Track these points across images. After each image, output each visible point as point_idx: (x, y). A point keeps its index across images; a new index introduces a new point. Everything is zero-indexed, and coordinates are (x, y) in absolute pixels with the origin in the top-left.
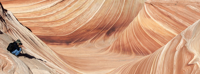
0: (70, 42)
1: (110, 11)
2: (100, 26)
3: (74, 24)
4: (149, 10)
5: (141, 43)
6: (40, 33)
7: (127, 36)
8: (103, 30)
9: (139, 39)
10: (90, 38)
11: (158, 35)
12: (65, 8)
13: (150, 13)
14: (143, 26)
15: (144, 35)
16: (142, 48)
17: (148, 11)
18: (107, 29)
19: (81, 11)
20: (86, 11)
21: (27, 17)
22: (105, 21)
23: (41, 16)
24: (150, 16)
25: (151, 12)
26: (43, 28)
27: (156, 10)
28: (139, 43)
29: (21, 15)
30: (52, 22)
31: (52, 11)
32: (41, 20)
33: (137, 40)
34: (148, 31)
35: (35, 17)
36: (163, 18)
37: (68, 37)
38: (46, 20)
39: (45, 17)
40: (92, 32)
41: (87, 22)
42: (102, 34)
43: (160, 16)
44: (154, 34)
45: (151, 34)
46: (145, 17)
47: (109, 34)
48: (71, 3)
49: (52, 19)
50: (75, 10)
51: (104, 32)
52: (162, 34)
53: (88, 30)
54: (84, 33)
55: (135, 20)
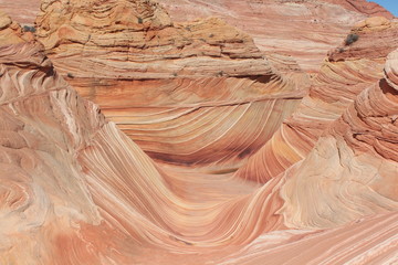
3: (200, 141)
8: (235, 151)
13: (286, 136)
14: (275, 151)
17: (284, 133)
18: (240, 150)
19: (209, 126)
20: (217, 126)
21: (144, 129)
26: (161, 143)
29: (137, 126)
34: (280, 157)
35: (154, 129)
36: (300, 143)
40: (220, 153)
43: (297, 140)
46: (280, 140)
47: (241, 156)
51: (236, 154)
53: (216, 151)
54: (209, 153)
55: (269, 142)
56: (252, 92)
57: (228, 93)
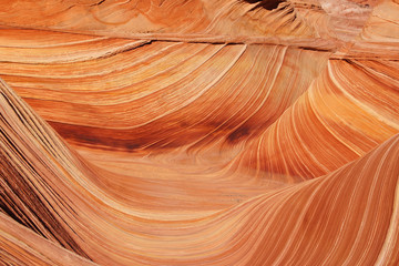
0: (137, 146)
1: (242, 88)
2: (213, 118)
3: (153, 104)
4: (340, 75)
5: (312, 155)
6: (65, 117)
7: (275, 138)
8: (221, 128)
9: (309, 146)
10: (186, 143)
11: (362, 138)
12: (134, 66)
13: (341, 82)
14: (321, 113)
15: (321, 136)
16: (316, 167)
17: (337, 78)
18: (230, 128)
19: (172, 78)
20: (185, 79)
21: (36, 75)
22: (227, 108)
23: (70, 77)
24: (342, 90)
25: (344, 79)
26: (73, 104)
27: (359, 75)
28: (307, 156)
29: (21, 67)
30: (98, 94)
31: (100, 69)
32: (71, 87)
33: (301, 147)
34: (334, 125)
35: (57, 76)
36: (378, 93)
37: (134, 132)
38: (84, 88)
39: (81, 81)
40: (194, 130)
41: (184, 105)
42: (216, 138)
43: (370, 88)
44: (349, 134)
45: (341, 134)
46: (328, 92)
47: (232, 139)
48: (152, 58)
49: (97, 86)
50: (159, 75)
51: (222, 135)
52: (374, 135)
53: (184, 125)
54: (173, 129)
55: (301, 100)
56: (246, 26)
57: (205, 22)
